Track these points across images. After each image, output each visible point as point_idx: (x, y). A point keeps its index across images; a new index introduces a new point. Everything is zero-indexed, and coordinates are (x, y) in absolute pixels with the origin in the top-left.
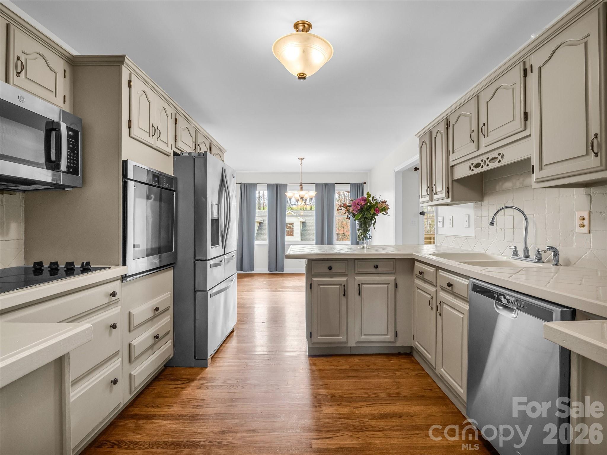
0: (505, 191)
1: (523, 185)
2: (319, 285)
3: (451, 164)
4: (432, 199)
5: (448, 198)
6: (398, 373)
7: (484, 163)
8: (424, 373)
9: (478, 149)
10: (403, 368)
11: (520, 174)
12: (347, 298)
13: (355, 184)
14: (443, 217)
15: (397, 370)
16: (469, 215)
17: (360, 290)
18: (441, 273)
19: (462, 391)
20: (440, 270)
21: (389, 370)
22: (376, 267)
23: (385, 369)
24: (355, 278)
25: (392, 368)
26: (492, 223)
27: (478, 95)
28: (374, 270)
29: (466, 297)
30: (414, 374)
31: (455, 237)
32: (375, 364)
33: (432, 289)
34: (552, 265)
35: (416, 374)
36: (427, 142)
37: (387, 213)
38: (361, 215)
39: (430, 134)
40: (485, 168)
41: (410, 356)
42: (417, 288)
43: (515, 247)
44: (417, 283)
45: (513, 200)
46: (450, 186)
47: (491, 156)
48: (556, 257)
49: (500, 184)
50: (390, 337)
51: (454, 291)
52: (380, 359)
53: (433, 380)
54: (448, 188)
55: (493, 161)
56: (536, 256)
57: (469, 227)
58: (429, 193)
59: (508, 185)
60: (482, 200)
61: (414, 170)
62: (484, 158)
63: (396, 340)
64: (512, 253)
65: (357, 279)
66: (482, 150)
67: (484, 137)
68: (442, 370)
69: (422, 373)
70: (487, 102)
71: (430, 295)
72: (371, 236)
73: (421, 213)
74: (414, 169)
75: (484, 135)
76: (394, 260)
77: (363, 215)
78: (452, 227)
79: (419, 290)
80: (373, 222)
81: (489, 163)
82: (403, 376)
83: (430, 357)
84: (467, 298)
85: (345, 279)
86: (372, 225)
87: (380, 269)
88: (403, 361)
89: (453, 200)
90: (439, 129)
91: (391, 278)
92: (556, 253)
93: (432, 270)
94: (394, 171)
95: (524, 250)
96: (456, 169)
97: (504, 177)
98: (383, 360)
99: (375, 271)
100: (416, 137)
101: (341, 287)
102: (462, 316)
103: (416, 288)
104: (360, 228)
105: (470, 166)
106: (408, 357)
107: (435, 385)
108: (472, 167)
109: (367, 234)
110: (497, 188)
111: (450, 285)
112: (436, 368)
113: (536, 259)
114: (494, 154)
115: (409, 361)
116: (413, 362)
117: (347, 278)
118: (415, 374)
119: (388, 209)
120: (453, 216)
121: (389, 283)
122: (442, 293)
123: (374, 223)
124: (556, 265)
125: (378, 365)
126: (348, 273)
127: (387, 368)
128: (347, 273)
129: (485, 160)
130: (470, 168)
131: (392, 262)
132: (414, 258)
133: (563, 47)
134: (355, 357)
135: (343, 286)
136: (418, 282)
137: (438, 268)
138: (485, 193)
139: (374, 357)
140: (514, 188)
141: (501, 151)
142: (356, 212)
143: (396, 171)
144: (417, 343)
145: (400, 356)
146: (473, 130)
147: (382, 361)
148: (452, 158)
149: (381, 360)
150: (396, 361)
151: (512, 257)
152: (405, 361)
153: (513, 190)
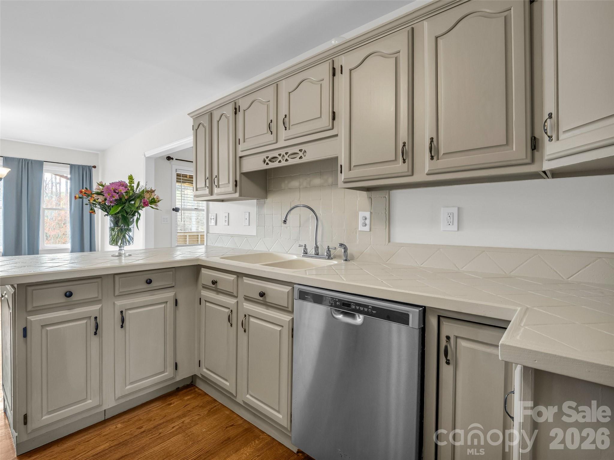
0: (291, 190)
1: (310, 185)
2: (43, 326)
3: (240, 154)
4: (211, 193)
5: (236, 192)
6: (187, 420)
7: (282, 158)
8: (218, 405)
9: (277, 142)
10: (189, 409)
11: (308, 174)
12: (101, 337)
13: (79, 166)
14: (216, 214)
15: (184, 415)
16: (249, 213)
17: (123, 321)
18: (246, 280)
19: (281, 416)
20: (244, 278)
21: (172, 420)
22: (149, 282)
23: (167, 422)
24: (114, 303)
25: (176, 415)
26: (285, 222)
27: (277, 83)
28: (146, 286)
29: (287, 306)
30: (206, 413)
31: (232, 236)
32: (149, 420)
33: (232, 301)
34: (343, 261)
35: (209, 411)
36: (207, 125)
37: (156, 206)
38: (120, 208)
39: (210, 115)
40: (284, 164)
41: (192, 388)
42: (206, 301)
43: (305, 245)
44: (204, 294)
45: (299, 199)
46: (238, 179)
47: (291, 151)
48: (346, 253)
49: (286, 182)
50: (169, 373)
51: (267, 300)
52: (154, 409)
53: (231, 410)
54: (236, 181)
55: (273, 160)
56: (327, 253)
57: (249, 225)
58: (207, 185)
59: (295, 183)
60: (266, 197)
61: (167, 159)
62: (283, 152)
63: (175, 375)
64: (303, 251)
65: (118, 304)
66: (281, 144)
67: (286, 130)
68: (248, 396)
69: (215, 406)
70: (290, 93)
71: (229, 308)
72: (132, 239)
73: (173, 210)
74: (167, 157)
75: (286, 128)
76: (174, 269)
77: (122, 208)
78: (228, 225)
79: (208, 304)
80: (135, 218)
81: (288, 158)
82: (194, 421)
83: (228, 384)
84: (287, 308)
85: (97, 307)
86: (135, 223)
87: (153, 284)
88: (186, 398)
89: (241, 195)
90: (225, 112)
91: (169, 295)
92: (346, 249)
93: (232, 277)
94: (145, 156)
95: (315, 248)
96: (245, 161)
97: (290, 175)
98: (159, 407)
99: (147, 288)
100: (189, 117)
101: (89, 321)
102: (279, 329)
103: (203, 302)
104: (114, 226)
105: (264, 159)
106: (191, 390)
107: (235, 416)
108: (267, 161)
109: (126, 235)
110: (283, 186)
111: (262, 295)
112: (236, 396)
113: (327, 256)
114: (296, 149)
115: (193, 395)
116: (200, 395)
117: (101, 305)
118: (207, 411)
119: (159, 201)
120: (229, 214)
121: (167, 302)
122: (247, 305)
123: (138, 219)
124: (346, 260)
125: (155, 420)
126: (102, 298)
127: (168, 418)
128: (100, 298)
129: (283, 155)
130: (265, 161)
131: (171, 273)
132: (200, 264)
133: (375, 56)
134: (115, 421)
135: (93, 319)
136: (206, 294)
137: (239, 275)
138: (269, 191)
139: (145, 409)
140: (301, 187)
141: (303, 147)
142: (111, 202)
143: (147, 156)
144: (205, 370)
145: (181, 393)
146: (271, 121)
147: (158, 411)
148: (240, 148)
149: (156, 409)
150: (177, 403)
151: (303, 255)
152: (189, 397)
153: (300, 189)
